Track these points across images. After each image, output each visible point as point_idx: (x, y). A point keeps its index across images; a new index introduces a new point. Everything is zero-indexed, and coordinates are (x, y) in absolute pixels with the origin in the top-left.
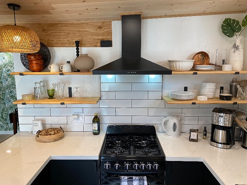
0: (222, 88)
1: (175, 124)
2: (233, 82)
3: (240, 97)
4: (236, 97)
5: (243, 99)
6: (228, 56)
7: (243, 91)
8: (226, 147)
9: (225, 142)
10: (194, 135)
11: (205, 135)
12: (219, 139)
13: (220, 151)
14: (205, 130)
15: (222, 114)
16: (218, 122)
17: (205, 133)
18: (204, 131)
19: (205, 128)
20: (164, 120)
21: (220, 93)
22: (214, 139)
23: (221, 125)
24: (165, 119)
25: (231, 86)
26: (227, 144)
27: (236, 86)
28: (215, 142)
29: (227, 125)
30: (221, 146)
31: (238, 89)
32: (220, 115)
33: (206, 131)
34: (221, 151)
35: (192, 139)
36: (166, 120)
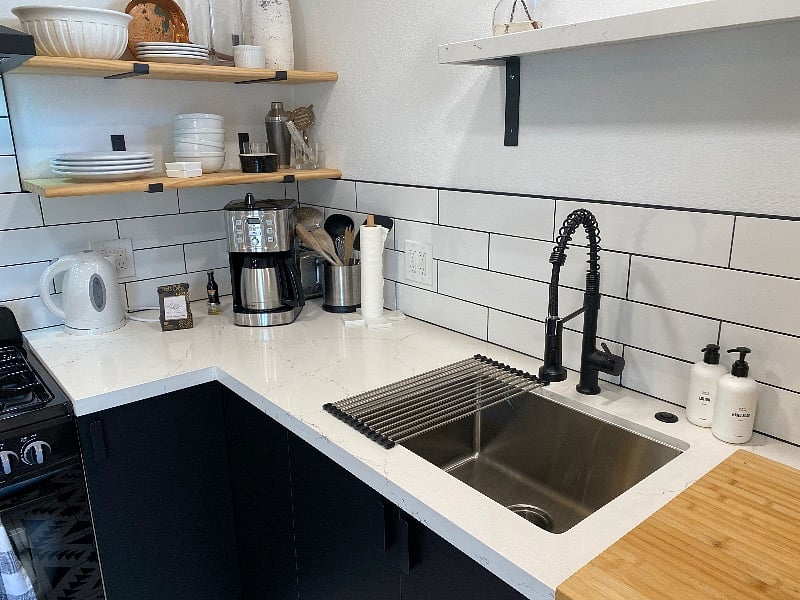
0: (244, 138)
1: (96, 283)
2: (273, 113)
3: (300, 161)
4: (288, 162)
5: (309, 167)
6: (247, 20)
7: (306, 142)
8: (284, 318)
9: (278, 305)
10: (176, 308)
11: (215, 299)
12: (259, 299)
13: (266, 337)
14: (213, 285)
15: (256, 212)
16: (248, 242)
17: (213, 293)
18: (209, 288)
19: (211, 275)
20: (49, 272)
21: (242, 152)
22: (243, 305)
23: (259, 251)
24: (49, 269)
25: (270, 128)
26: (284, 308)
27: (283, 125)
28: (248, 311)
29: (276, 248)
30: (269, 320)
31: (290, 135)
32: (249, 216)
33: (215, 287)
34: (270, 334)
35: (171, 322)
36: (54, 274)
